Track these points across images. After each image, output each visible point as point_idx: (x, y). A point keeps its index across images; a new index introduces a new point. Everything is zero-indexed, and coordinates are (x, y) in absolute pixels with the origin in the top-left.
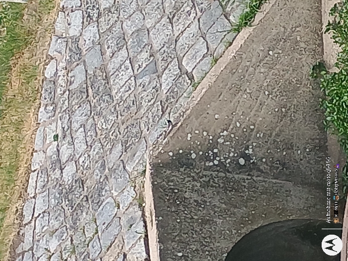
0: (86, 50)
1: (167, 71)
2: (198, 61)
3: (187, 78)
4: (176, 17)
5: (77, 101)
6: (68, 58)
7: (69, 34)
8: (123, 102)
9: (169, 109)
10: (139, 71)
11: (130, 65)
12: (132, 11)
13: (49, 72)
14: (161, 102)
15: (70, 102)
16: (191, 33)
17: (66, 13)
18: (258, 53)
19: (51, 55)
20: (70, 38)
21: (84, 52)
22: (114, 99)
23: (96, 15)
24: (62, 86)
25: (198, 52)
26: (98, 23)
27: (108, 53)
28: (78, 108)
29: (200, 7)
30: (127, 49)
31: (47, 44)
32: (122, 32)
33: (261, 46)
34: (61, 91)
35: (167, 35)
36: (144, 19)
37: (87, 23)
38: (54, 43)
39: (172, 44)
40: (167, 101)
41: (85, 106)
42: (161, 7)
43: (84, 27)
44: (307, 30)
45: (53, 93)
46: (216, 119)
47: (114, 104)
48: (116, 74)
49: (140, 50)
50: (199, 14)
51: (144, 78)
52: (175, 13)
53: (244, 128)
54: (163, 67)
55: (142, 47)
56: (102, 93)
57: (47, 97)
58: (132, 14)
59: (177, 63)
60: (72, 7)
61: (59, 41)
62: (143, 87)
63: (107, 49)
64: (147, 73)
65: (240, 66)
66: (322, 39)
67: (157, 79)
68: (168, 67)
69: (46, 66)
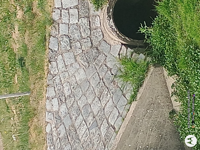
0: (63, 118)
1: (102, 125)
2: (115, 120)
3: (112, 129)
4: (101, 97)
5: (64, 143)
6: (55, 122)
7: (53, 110)
8: (85, 142)
9: (107, 145)
10: (90, 126)
11: (85, 123)
12: (80, 96)
13: (48, 130)
14: (103, 141)
15: (61, 144)
16: (110, 105)
17: (50, 100)
18: (142, 112)
19: (47, 121)
20: (54, 112)
21: (62, 118)
22: (81, 141)
23: (64, 99)
24: (55, 136)
25: (115, 115)
26: (66, 103)
27: (73, 118)
28: (65, 146)
29: (111, 91)
30: (82, 115)
31: (44, 116)
32: (78, 107)
33: (143, 109)
34: (55, 138)
35: (99, 106)
36: (87, 99)
37: (61, 104)
38: (47, 115)
39: (102, 111)
40: (105, 140)
41: (68, 146)
42: (94, 92)
43: (60, 106)
44: (162, 97)
45: (52, 140)
46: (130, 147)
47: (82, 143)
48: (79, 128)
49: (88, 115)
50: (112, 95)
51: (92, 130)
52: (101, 95)
53: (144, 148)
54: (100, 123)
55: (89, 113)
56: (75, 138)
57: (50, 142)
58: (81, 97)
59: (106, 121)
60: (52, 97)
61: (50, 114)
62: (93, 134)
63: (72, 116)
64: (94, 127)
65: (135, 120)
66: (171, 100)
67: (98, 130)
68: (103, 123)
69: (46, 127)
